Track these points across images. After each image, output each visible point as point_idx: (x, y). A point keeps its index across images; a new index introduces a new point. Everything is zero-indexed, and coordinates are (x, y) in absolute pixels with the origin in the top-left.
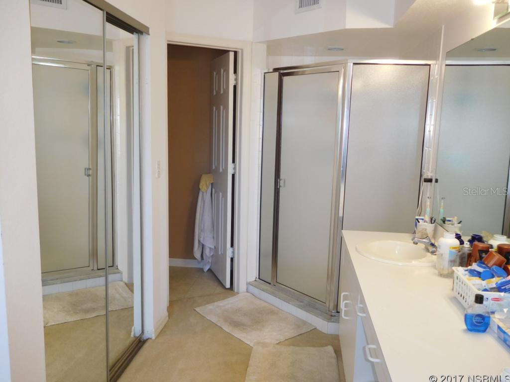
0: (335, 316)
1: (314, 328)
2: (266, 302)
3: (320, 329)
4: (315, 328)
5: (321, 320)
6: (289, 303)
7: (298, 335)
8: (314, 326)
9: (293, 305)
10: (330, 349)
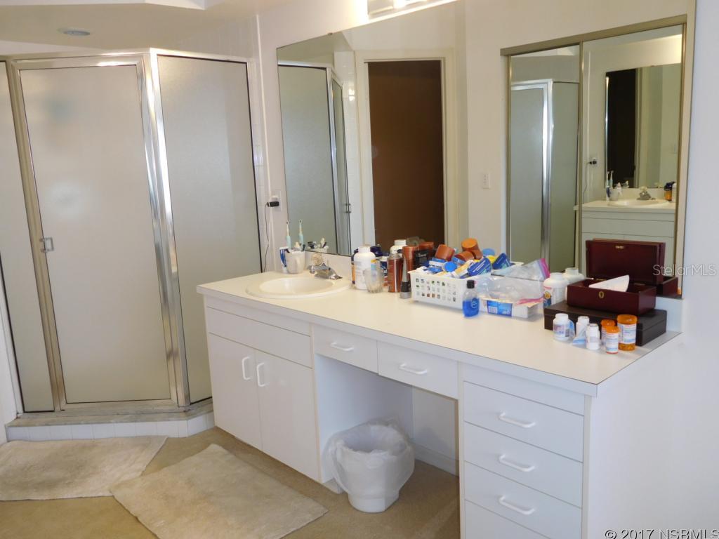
0: (189, 410)
1: (166, 438)
2: (61, 440)
3: (176, 436)
4: (168, 439)
5: (176, 422)
6: (110, 423)
7: (157, 454)
8: (164, 436)
9: (117, 422)
10: (214, 448)
